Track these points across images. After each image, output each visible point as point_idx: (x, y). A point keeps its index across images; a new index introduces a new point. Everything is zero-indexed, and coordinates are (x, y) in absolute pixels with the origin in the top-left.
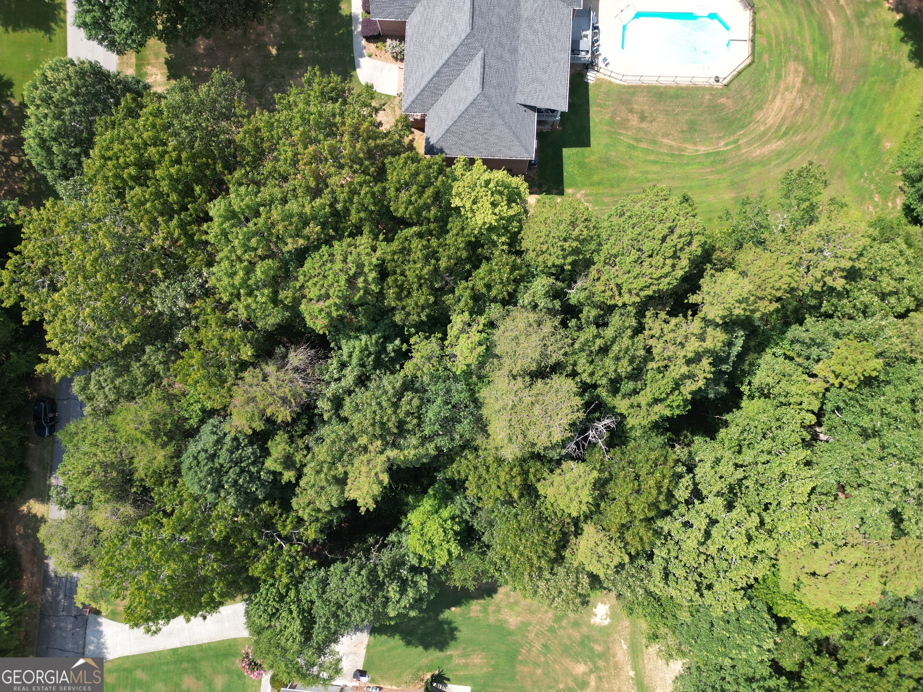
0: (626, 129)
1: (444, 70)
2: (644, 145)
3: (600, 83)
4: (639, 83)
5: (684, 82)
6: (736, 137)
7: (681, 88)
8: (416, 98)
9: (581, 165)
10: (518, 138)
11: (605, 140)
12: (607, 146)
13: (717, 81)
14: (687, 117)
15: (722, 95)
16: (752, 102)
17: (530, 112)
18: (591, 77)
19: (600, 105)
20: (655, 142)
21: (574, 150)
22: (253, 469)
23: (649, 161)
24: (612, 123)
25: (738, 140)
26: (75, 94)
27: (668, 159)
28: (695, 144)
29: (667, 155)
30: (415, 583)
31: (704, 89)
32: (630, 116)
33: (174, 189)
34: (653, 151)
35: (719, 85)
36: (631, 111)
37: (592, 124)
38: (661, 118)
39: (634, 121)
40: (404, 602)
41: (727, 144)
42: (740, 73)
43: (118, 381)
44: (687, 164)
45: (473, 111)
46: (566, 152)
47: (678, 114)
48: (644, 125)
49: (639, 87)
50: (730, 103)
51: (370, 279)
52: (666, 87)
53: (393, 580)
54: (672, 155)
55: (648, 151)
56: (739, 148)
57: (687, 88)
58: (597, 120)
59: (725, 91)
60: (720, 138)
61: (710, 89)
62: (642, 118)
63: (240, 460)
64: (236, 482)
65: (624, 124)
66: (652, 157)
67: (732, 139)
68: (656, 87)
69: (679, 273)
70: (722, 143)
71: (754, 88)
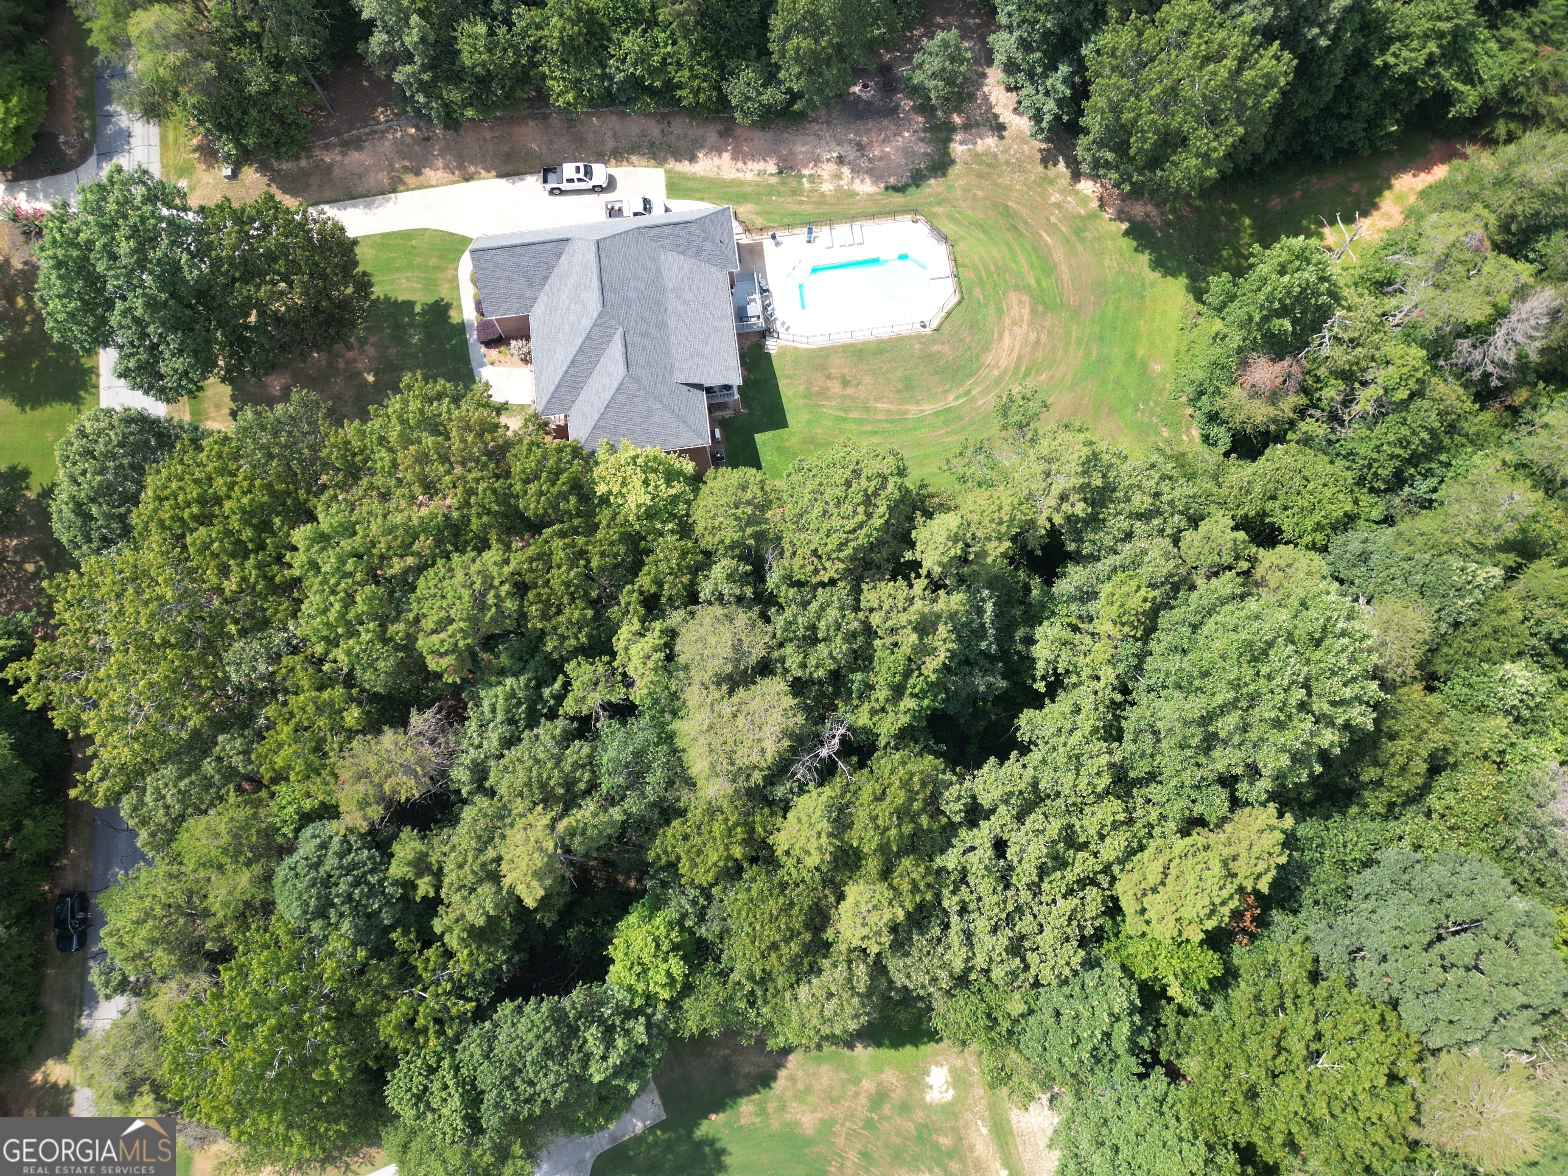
0: (828, 398)
1: (580, 358)
2: (855, 415)
3: (783, 351)
4: (830, 343)
5: (884, 333)
6: (966, 387)
7: (883, 341)
8: (552, 397)
9: (781, 450)
10: (684, 422)
11: (805, 416)
12: (808, 422)
13: (924, 326)
14: (899, 374)
15: (934, 342)
16: (974, 344)
17: (696, 391)
18: (772, 346)
19: (789, 377)
20: (868, 409)
21: (768, 434)
22: (372, 879)
23: (866, 433)
24: (809, 395)
25: (969, 391)
26: (121, 445)
27: (888, 426)
28: (917, 403)
29: (887, 421)
30: (627, 1032)
31: (910, 337)
32: (829, 383)
33: (246, 522)
34: (867, 421)
35: (928, 331)
36: (829, 377)
37: (784, 400)
38: (867, 379)
39: (836, 388)
40: (614, 1059)
41: (957, 398)
42: (949, 314)
43: (182, 785)
44: (915, 429)
45: (622, 398)
46: (759, 437)
47: (887, 372)
48: (849, 391)
49: (832, 347)
50: (946, 349)
51: (503, 594)
52: (864, 343)
53: (592, 1022)
54: (892, 421)
55: (861, 421)
56: (973, 400)
57: (890, 340)
58: (789, 394)
59: (937, 336)
60: (947, 391)
61: (918, 337)
62: (845, 383)
63: (355, 866)
64: (349, 898)
65: (823, 393)
66: (869, 428)
67: (961, 391)
68: (851, 345)
69: (877, 522)
70: (951, 397)
71: (972, 327)
